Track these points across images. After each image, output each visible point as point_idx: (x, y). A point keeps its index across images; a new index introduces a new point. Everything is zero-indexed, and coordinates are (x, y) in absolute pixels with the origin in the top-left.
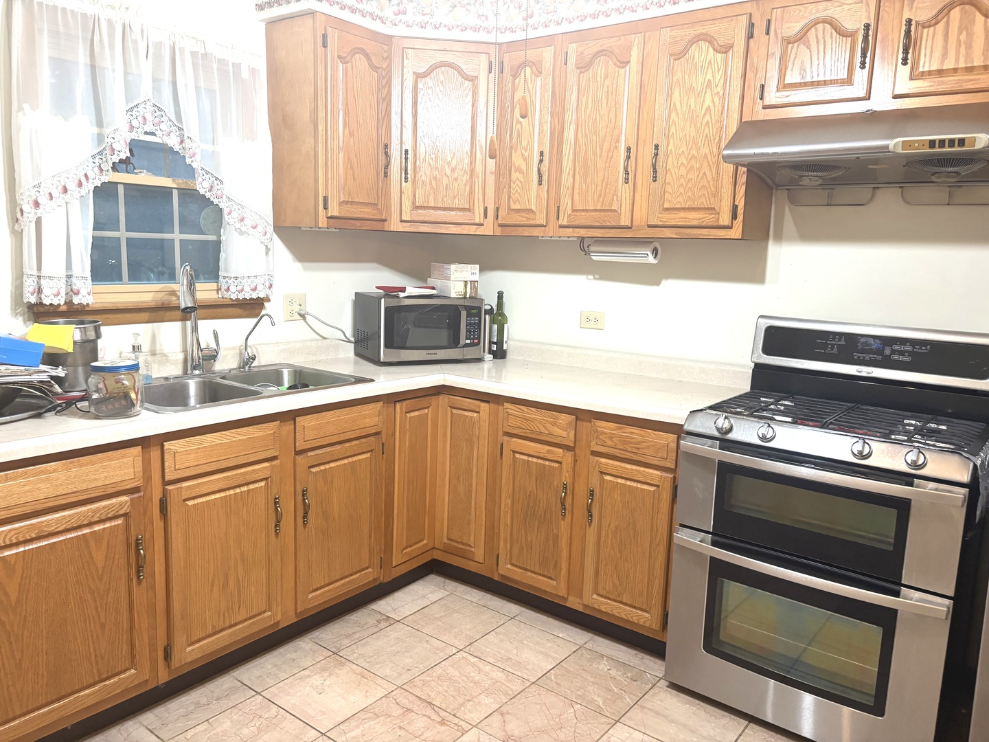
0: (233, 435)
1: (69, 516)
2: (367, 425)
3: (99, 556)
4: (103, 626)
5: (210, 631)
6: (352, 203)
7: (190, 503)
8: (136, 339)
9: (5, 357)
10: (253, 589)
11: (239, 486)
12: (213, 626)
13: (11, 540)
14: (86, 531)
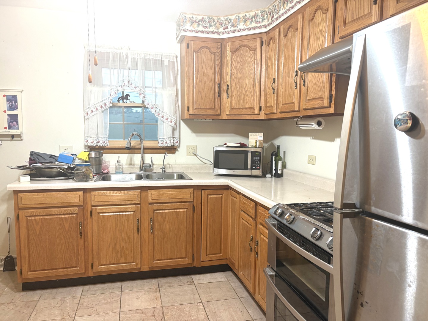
0: (119, 193)
1: (57, 210)
2: (184, 197)
3: (67, 226)
4: (67, 249)
5: (108, 262)
6: (201, 108)
7: (101, 214)
8: (119, 159)
9: (61, 160)
10: (127, 252)
11: (122, 212)
12: (110, 262)
13: (37, 214)
14: (63, 216)
